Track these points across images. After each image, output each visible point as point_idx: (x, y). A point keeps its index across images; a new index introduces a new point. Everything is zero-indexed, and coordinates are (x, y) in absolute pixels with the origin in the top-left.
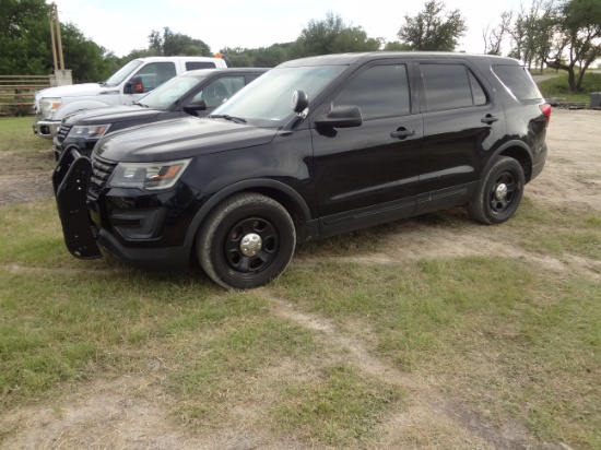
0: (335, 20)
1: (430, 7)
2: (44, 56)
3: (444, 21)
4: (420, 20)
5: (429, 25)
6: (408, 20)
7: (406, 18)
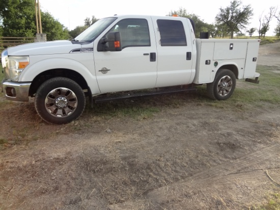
0: (183, 10)
1: (234, 3)
2: (33, 28)
3: (242, 10)
4: (228, 10)
5: (232, 13)
6: (222, 10)
7: (221, 9)
